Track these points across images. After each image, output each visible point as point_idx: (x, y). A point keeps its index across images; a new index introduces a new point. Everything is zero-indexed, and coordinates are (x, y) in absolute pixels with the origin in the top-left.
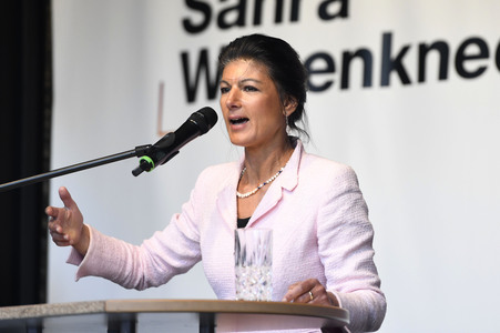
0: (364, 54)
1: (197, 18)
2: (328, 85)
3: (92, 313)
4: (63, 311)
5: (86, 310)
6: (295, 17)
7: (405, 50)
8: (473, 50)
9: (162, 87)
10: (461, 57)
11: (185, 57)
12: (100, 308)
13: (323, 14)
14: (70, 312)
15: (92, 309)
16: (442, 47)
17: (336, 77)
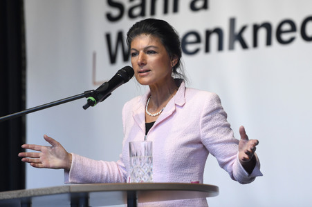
0: (218, 31)
1: (115, 12)
2: (197, 51)
3: (61, 193)
4: (44, 193)
5: (58, 192)
6: (176, 10)
7: (244, 28)
8: (286, 27)
9: (94, 55)
10: (279, 32)
11: (108, 37)
12: (67, 190)
13: (193, 7)
14: (48, 193)
15: (62, 191)
16: (267, 26)
17: (202, 46)
